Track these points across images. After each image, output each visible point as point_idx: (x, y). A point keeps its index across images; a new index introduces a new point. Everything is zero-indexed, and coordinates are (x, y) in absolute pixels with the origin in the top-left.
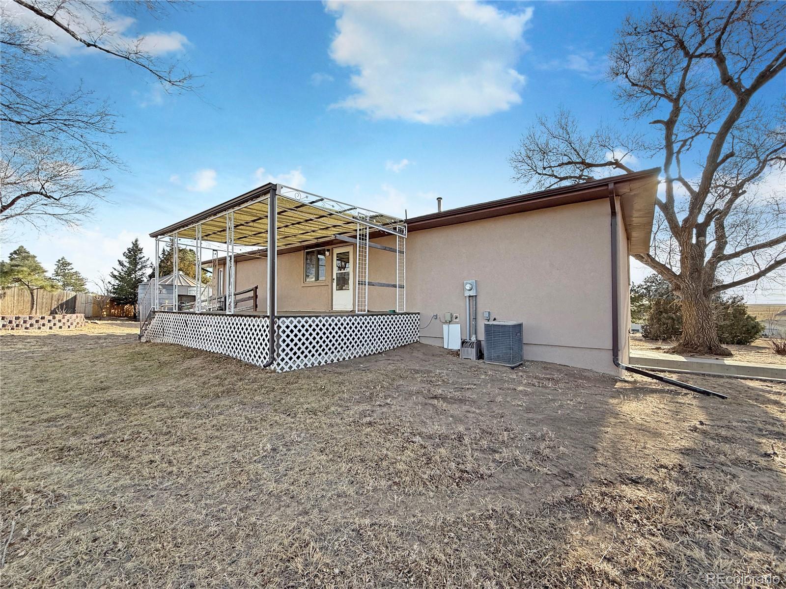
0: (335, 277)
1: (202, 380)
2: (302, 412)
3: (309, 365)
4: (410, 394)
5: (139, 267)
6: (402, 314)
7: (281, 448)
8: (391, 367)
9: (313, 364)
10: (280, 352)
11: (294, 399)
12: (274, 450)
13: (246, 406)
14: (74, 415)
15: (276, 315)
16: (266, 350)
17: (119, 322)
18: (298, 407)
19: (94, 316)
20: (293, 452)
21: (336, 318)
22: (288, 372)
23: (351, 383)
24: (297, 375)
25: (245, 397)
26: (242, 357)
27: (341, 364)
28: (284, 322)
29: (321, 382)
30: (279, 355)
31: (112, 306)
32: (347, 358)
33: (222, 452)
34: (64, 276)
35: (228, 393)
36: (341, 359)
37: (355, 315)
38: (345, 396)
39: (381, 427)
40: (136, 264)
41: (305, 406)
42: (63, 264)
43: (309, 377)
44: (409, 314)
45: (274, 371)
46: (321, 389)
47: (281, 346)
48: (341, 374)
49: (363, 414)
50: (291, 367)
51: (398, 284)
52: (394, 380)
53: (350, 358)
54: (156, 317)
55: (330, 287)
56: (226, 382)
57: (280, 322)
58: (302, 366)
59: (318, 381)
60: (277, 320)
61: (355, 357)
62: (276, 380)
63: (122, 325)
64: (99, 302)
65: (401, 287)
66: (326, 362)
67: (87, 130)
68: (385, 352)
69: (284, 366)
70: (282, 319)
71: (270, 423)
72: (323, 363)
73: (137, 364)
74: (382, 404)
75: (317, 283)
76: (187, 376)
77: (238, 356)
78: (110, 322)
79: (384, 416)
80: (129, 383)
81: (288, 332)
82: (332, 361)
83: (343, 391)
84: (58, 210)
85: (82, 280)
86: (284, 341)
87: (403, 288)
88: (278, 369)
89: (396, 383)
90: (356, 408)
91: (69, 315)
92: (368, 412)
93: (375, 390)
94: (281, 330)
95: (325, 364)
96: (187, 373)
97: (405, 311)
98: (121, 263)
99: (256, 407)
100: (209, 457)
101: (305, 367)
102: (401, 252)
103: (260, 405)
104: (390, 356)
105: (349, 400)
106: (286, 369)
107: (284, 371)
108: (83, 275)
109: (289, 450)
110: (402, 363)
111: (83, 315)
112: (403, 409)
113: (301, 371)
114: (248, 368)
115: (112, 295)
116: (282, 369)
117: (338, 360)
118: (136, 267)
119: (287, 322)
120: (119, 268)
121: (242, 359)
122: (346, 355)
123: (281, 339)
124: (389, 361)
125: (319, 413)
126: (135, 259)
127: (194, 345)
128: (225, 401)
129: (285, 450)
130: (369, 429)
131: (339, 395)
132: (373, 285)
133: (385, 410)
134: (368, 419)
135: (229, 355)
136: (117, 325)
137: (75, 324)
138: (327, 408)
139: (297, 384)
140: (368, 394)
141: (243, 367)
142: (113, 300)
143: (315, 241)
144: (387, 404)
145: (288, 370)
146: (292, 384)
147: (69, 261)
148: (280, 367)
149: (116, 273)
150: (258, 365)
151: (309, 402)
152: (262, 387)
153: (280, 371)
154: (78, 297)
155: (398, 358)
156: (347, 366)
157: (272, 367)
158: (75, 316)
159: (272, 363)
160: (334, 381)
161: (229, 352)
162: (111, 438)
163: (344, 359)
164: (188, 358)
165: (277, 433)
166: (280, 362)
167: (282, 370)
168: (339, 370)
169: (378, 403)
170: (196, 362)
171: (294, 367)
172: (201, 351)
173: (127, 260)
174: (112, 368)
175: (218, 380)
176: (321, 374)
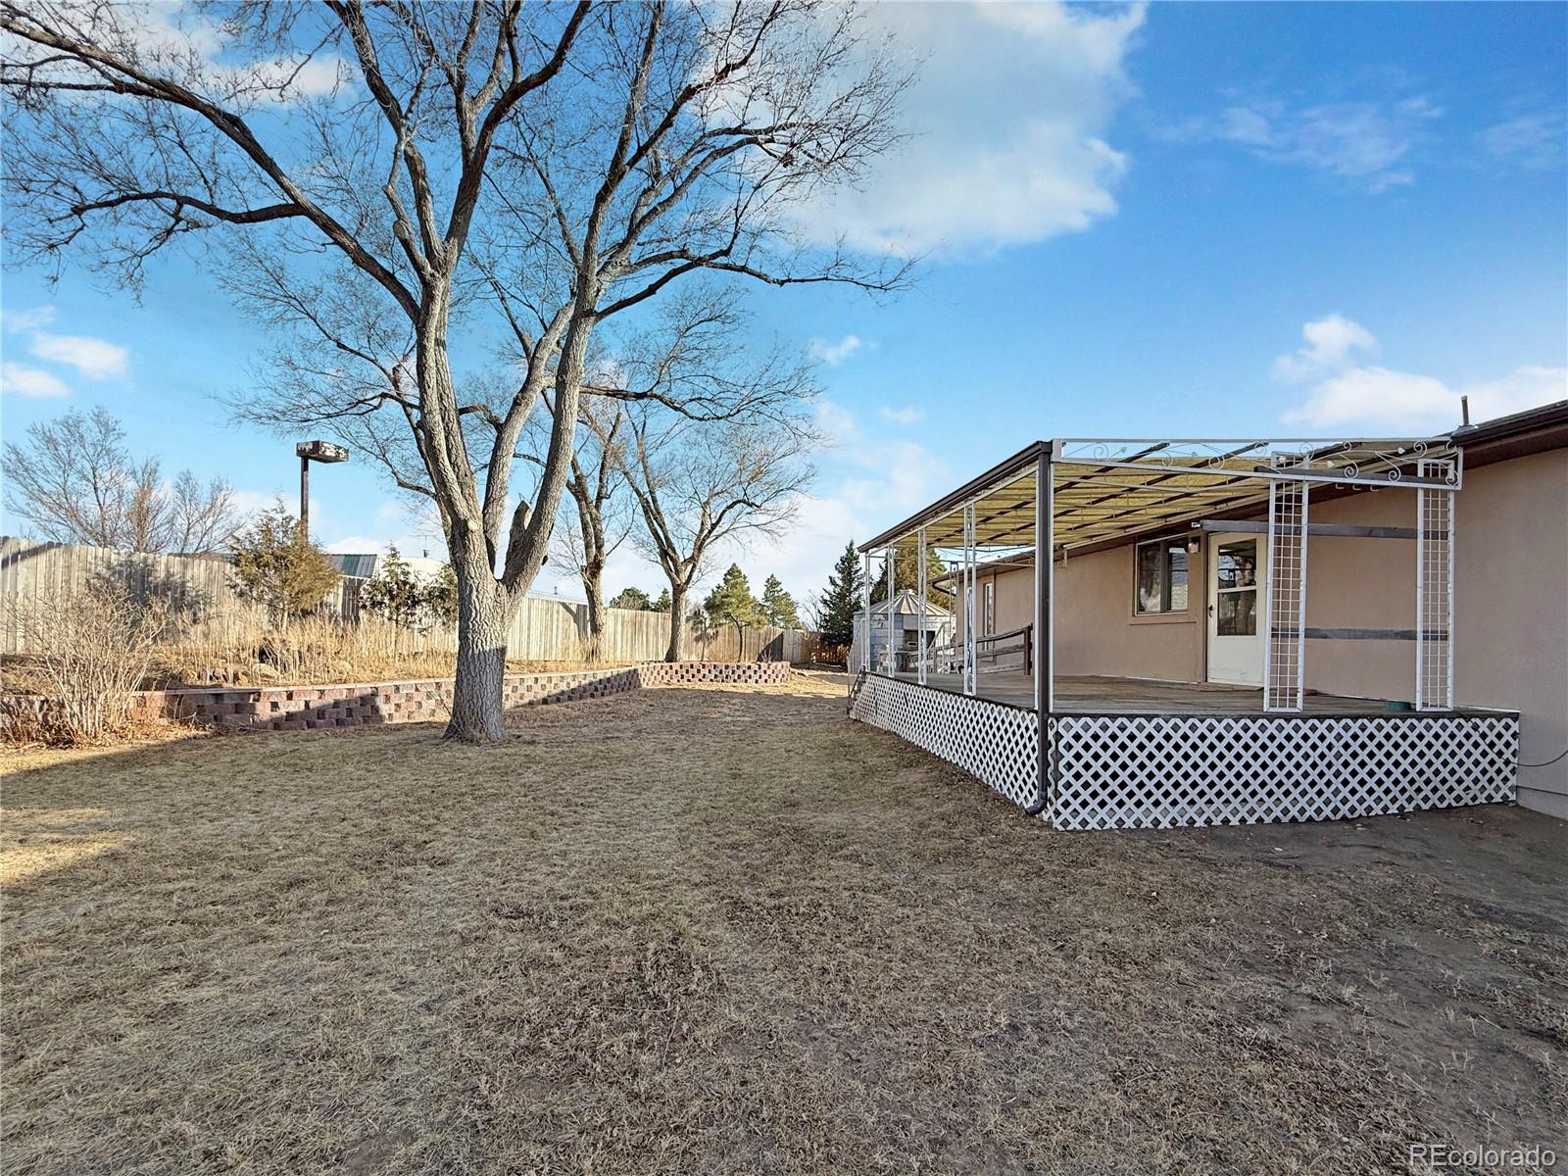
0: (1213, 601)
1: (921, 817)
2: (1090, 951)
3: (1129, 823)
4: (1441, 992)
5: (854, 585)
6: (1436, 717)
7: (1029, 1029)
8: (1380, 877)
9: (1138, 822)
10: (1061, 788)
11: (1079, 909)
12: (1014, 1028)
13: (981, 898)
14: (757, 846)
15: (1051, 710)
16: (1033, 778)
17: (830, 673)
18: (1084, 932)
19: (802, 664)
20: (1051, 1052)
21: (1202, 721)
22: (1079, 832)
23: (1232, 898)
24: (1096, 843)
25: (983, 876)
26: (991, 781)
27: (1215, 834)
28: (1068, 727)
29: (1153, 878)
30: (1057, 795)
31: (822, 647)
32: (1235, 821)
33: (922, 995)
34: (773, 601)
35: (956, 856)
36: (1217, 822)
37: (1263, 717)
38: (1210, 935)
39: (1302, 1076)
40: (851, 581)
41: (1102, 936)
42: (772, 584)
43: (1123, 857)
44: (1467, 716)
45: (1049, 825)
46: (1149, 900)
47: (1062, 776)
48: (1207, 863)
49: (1253, 1010)
50: (1084, 823)
51: (1419, 629)
52: (1381, 921)
53: (1243, 820)
54: (868, 680)
55: (1200, 626)
56: (956, 832)
57: (1060, 726)
58: (1111, 824)
59: (1145, 873)
60: (1055, 722)
61: (1260, 820)
62: (1050, 848)
63: (831, 680)
64: (807, 642)
65: (1436, 636)
66: (1173, 822)
67: (786, 402)
68: (1368, 820)
69: (1070, 819)
70: (1064, 721)
71: (1018, 958)
72: (1165, 823)
73: (837, 764)
74: (1324, 996)
75: (1166, 617)
76: (898, 803)
77: (985, 777)
78: (819, 673)
79: (1320, 1039)
80: (822, 800)
81: (1078, 747)
82: (1191, 822)
83: (1208, 919)
84: (761, 519)
85: (792, 604)
86: (1069, 766)
87: (1446, 638)
88: (1057, 823)
89: (1386, 938)
90: (1235, 984)
91: (774, 664)
92: (1269, 1009)
93: (1306, 942)
94: (1062, 743)
95: (1169, 826)
96: (899, 798)
97: (1450, 706)
98: (833, 582)
99: (1000, 905)
100: (901, 995)
101: (1120, 826)
102: (1436, 535)
103: (1008, 902)
104: (1383, 835)
105: (1218, 951)
106: (1075, 824)
107: (1070, 828)
108: (793, 598)
109: (1044, 1042)
110: (1426, 869)
111: (788, 663)
112: (1397, 1034)
113: (1106, 836)
114: (998, 807)
115: (822, 631)
116: (1065, 823)
117: (1208, 821)
118: (851, 585)
119: (1077, 727)
120: (831, 588)
121: (991, 783)
122: (1234, 813)
123: (1063, 762)
124: (1377, 855)
125: (1132, 969)
126: (849, 574)
127: (916, 739)
128: (946, 877)
129: (1036, 1037)
130: (1257, 1068)
131: (1191, 929)
132: (1326, 637)
133: (1328, 1016)
134: (1264, 1032)
135: (968, 771)
136: (827, 678)
137: (780, 676)
138: (1155, 957)
139: (1092, 870)
140: (1280, 949)
141: (989, 804)
142: (824, 637)
143: (1161, 523)
144: (1340, 1001)
145: (1079, 827)
146: (1083, 865)
147: (778, 579)
148: (1061, 818)
149: (827, 597)
150: (1018, 803)
151: (1114, 926)
152: (1018, 858)
153: (1061, 828)
154: (785, 636)
155: (1412, 846)
156: (1233, 843)
157: (1045, 816)
158: (779, 664)
159: (1044, 807)
160: (1187, 882)
161: (969, 765)
162: (786, 904)
163: (1226, 821)
164: (905, 767)
165: (1026, 989)
166: (1061, 809)
167: (1065, 827)
168: (1208, 851)
169: (1306, 988)
170: (914, 777)
171: (1093, 824)
172: (927, 754)
173: (840, 575)
174: (809, 767)
175: (944, 823)
176: (1155, 855)
